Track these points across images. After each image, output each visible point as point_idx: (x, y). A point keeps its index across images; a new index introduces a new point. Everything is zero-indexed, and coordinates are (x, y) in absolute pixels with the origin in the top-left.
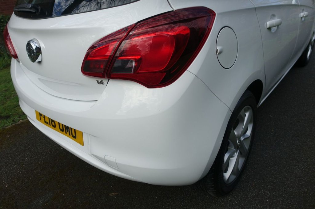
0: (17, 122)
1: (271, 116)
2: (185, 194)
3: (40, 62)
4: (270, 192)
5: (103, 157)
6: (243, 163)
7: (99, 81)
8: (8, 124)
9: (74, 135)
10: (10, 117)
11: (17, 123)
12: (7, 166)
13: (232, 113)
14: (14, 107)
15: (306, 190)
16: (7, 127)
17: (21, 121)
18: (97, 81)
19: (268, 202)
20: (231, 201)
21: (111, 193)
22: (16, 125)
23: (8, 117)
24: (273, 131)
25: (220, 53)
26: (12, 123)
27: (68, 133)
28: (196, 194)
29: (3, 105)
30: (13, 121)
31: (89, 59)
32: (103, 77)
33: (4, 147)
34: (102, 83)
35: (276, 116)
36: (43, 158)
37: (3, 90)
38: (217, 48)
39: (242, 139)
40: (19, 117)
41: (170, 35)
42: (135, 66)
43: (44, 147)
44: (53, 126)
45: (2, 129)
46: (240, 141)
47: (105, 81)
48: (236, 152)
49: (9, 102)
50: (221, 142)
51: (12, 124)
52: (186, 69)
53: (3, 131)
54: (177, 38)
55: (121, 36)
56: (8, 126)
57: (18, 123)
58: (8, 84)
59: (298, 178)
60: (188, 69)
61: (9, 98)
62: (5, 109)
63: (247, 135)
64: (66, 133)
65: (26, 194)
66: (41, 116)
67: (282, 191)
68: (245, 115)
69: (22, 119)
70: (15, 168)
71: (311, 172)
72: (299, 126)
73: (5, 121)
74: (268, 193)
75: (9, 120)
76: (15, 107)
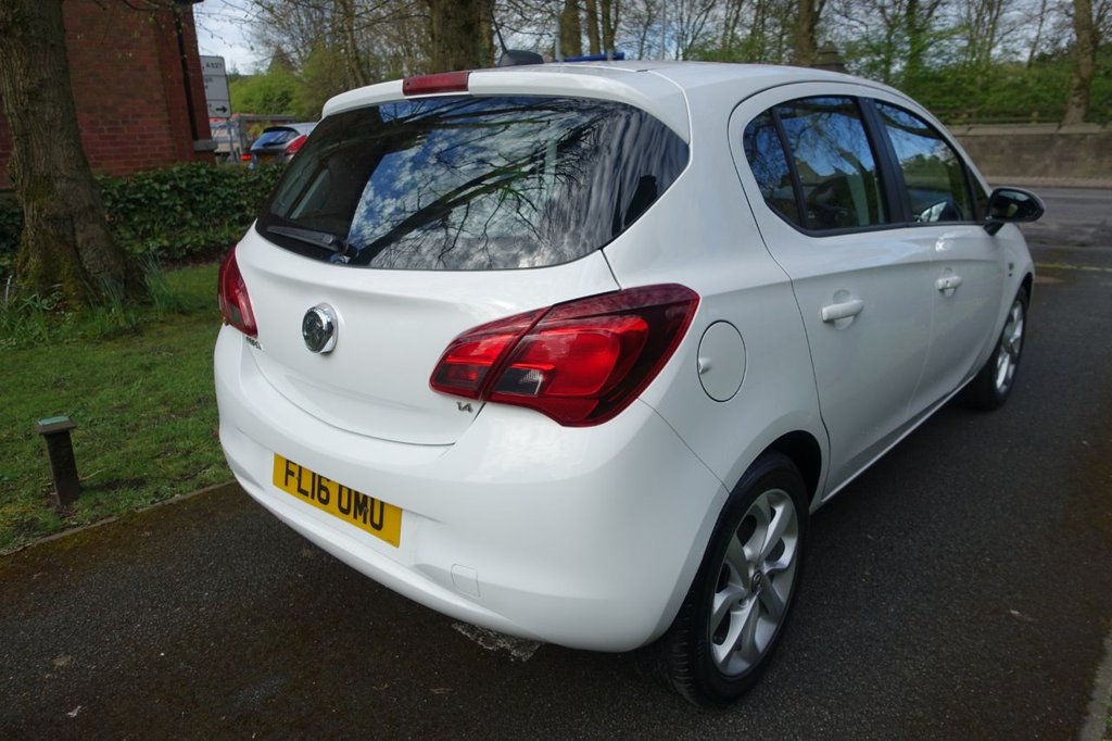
0: (166, 498)
1: (869, 537)
2: (620, 703)
3: (328, 354)
4: (831, 713)
5: (449, 570)
6: (769, 638)
7: (463, 405)
8: (143, 500)
9: (377, 520)
10: (144, 482)
11: (166, 502)
12: (157, 607)
13: (731, 495)
14: (152, 458)
15: (920, 714)
16: (140, 510)
17: (177, 495)
18: (459, 404)
19: (823, 732)
20: (733, 724)
21: (436, 688)
22: (164, 505)
23: (139, 483)
24: (867, 573)
25: (705, 370)
26: (153, 499)
27: (360, 518)
28: (649, 704)
29: (119, 448)
30: (156, 494)
31: (451, 360)
32: (474, 396)
33: (139, 561)
34: (468, 408)
35: (883, 538)
36: (250, 594)
37: (115, 404)
38: (700, 361)
39: (766, 569)
40: (172, 486)
41: (613, 334)
42: (543, 383)
43: (251, 568)
44: (321, 500)
45: (128, 513)
46: (759, 572)
47: (476, 406)
48: (749, 597)
49: (135, 441)
50: (702, 553)
51: (153, 502)
52: (637, 397)
53: (131, 518)
54: (623, 340)
55: (521, 326)
56: (142, 507)
57: (170, 501)
58: (126, 388)
59: (908, 688)
60: (641, 396)
61: (134, 431)
62: (128, 461)
63: (780, 564)
64: (355, 517)
65: (215, 675)
66: (289, 476)
67: (862, 713)
68: (773, 513)
69: (181, 492)
70: (177, 613)
71: (941, 675)
72: (937, 568)
73: (132, 492)
74: (827, 713)
75: (144, 491)
76: (156, 458)
